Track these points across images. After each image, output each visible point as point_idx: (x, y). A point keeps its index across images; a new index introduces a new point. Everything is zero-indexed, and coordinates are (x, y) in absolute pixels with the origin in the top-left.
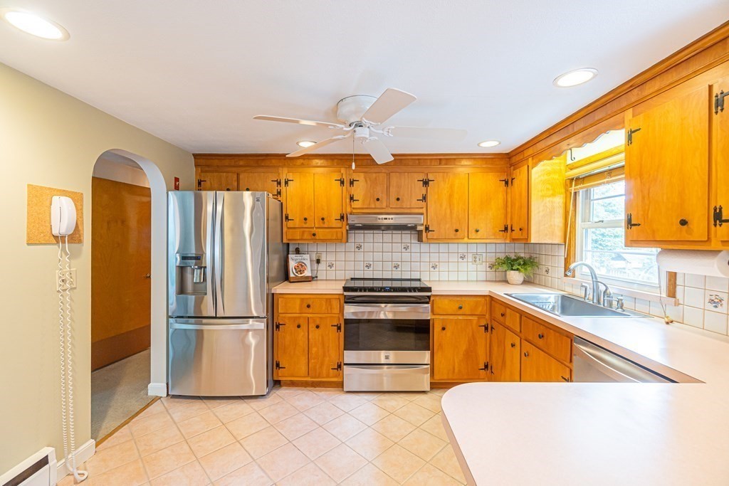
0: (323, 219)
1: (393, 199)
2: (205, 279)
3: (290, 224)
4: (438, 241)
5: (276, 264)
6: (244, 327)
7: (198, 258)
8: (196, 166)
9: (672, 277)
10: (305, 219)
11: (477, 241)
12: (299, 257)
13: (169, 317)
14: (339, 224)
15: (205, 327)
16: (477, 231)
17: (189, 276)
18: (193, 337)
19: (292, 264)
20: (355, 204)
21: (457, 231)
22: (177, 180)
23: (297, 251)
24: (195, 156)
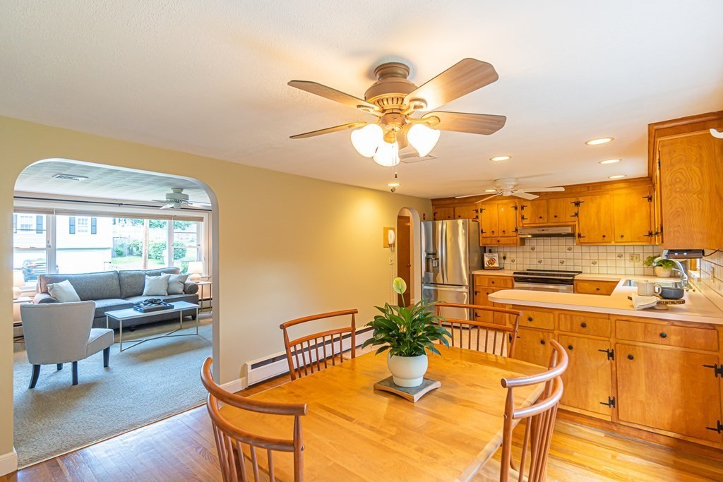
0: (504, 231)
1: (552, 216)
2: (438, 265)
3: (484, 235)
4: (590, 244)
5: (476, 258)
6: (459, 290)
7: (435, 254)
8: (433, 205)
10: (493, 232)
11: (624, 244)
12: (491, 255)
13: (422, 283)
14: (515, 234)
15: (439, 289)
16: (622, 236)
17: (431, 263)
18: (432, 293)
19: (486, 259)
20: (525, 221)
21: (604, 236)
22: (424, 215)
23: (490, 251)
24: (433, 200)
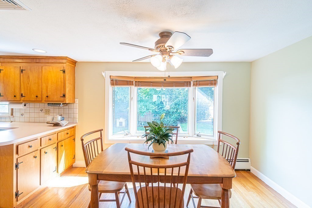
9: (12, 109)
